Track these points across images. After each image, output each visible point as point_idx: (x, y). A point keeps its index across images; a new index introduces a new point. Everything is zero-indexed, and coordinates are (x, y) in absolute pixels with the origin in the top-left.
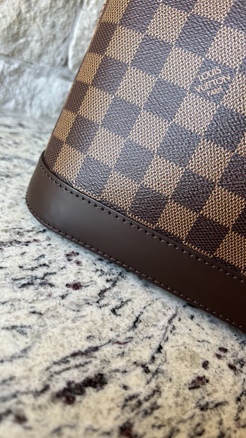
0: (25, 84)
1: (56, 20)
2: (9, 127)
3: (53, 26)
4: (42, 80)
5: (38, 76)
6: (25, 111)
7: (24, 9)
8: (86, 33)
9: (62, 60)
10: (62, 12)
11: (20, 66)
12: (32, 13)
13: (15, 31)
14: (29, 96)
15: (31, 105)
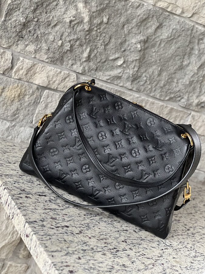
0: (16, 130)
1: (30, 109)
2: (11, 146)
3: (29, 110)
4: (23, 128)
5: (21, 127)
6: (15, 140)
7: (19, 107)
8: (40, 112)
9: (31, 121)
10: (32, 106)
11: (15, 124)
12: (22, 108)
13: (15, 113)
14: (17, 134)
15: (17, 137)
